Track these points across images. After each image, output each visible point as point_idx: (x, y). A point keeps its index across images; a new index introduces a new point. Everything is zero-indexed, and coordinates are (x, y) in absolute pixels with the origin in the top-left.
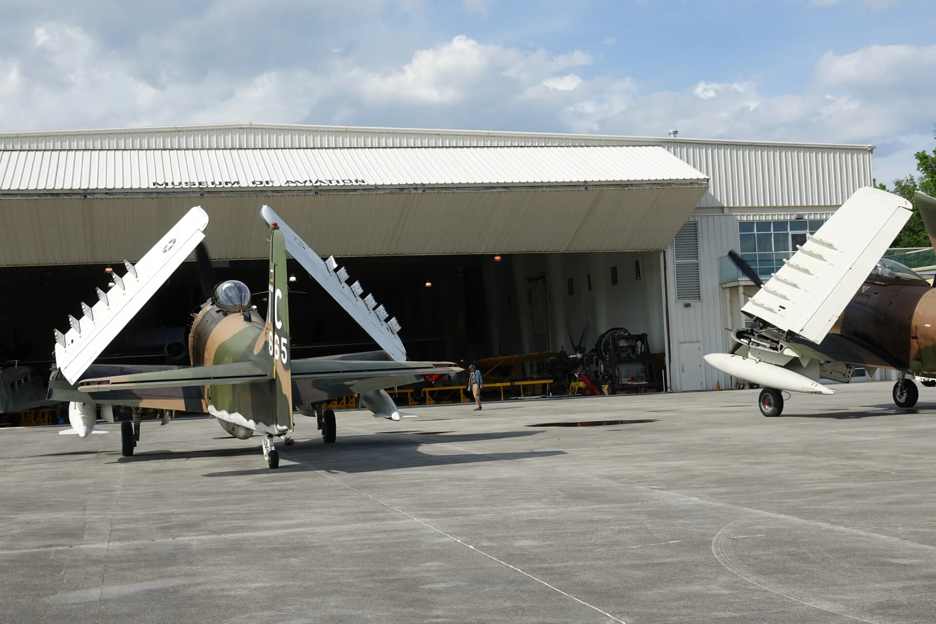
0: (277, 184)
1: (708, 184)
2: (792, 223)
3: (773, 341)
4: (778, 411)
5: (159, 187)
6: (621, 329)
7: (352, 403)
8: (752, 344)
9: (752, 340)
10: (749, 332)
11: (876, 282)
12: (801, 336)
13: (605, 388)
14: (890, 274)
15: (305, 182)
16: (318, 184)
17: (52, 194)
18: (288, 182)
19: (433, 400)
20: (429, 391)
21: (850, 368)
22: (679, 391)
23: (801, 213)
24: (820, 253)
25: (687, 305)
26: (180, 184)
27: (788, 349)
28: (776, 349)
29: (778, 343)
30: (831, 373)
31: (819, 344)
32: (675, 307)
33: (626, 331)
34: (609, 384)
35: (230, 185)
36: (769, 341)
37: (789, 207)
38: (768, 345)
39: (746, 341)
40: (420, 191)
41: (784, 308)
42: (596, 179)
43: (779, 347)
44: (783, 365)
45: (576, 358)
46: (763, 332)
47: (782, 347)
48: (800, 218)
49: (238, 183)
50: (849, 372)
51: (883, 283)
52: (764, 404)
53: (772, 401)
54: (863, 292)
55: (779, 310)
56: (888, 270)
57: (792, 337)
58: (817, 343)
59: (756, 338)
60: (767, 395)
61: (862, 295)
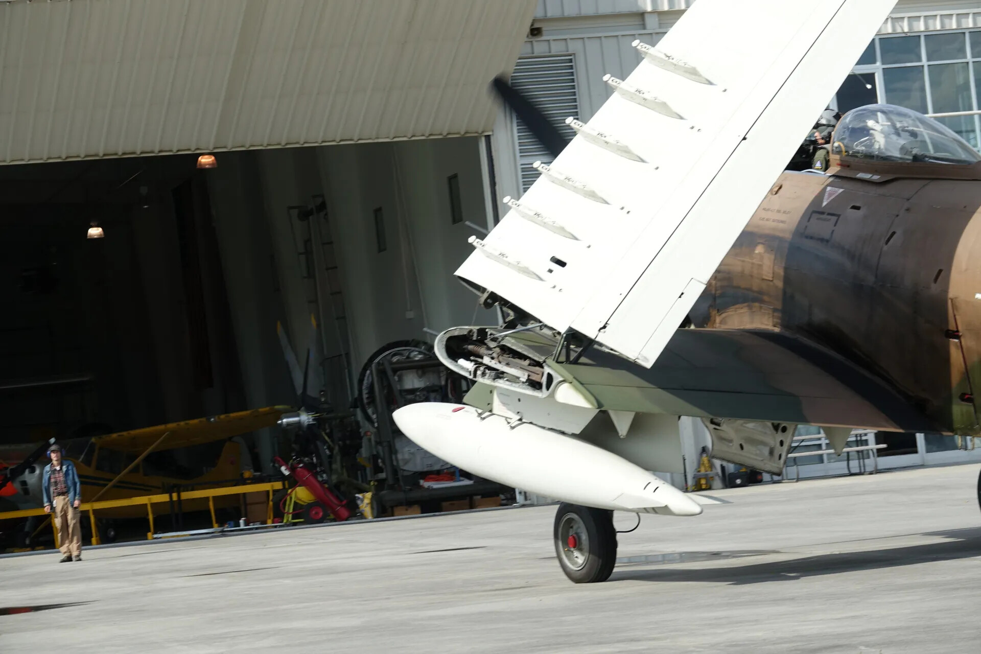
3: (532, 362)
4: (605, 564)
8: (484, 374)
9: (486, 360)
10: (475, 338)
11: (861, 175)
12: (601, 345)
13: (365, 500)
14: (903, 149)
21: (784, 430)
24: (662, 98)
27: (565, 386)
28: (535, 385)
29: (543, 367)
30: (742, 447)
31: (649, 365)
34: (373, 488)
36: (527, 362)
38: (521, 376)
39: (471, 366)
41: (562, 264)
43: (544, 380)
44: (578, 432)
47: (550, 378)
50: (782, 443)
51: (876, 178)
52: (567, 545)
53: (584, 537)
54: (824, 204)
55: (551, 271)
57: (581, 349)
58: (641, 362)
59: (495, 355)
60: (570, 521)
61: (823, 213)
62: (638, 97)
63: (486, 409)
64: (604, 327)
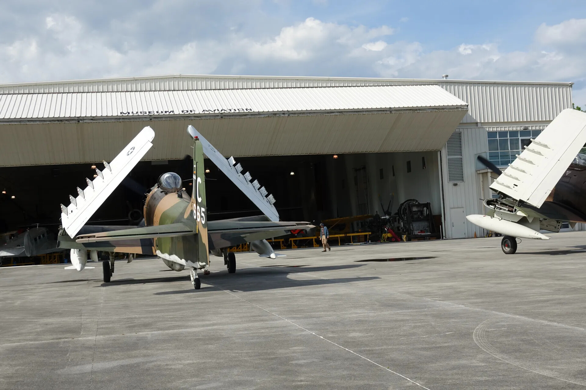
0: (197, 112)
1: (467, 108)
2: (521, 132)
3: (510, 206)
4: (514, 251)
5: (124, 115)
6: (414, 200)
7: (245, 248)
8: (497, 209)
9: (497, 206)
10: (495, 201)
11: (575, 169)
12: (527, 203)
13: (404, 237)
14: (584, 163)
15: (215, 111)
16: (223, 112)
17: (58, 120)
18: (204, 111)
19: (296, 246)
20: (294, 241)
21: (559, 223)
22: (451, 239)
23: (527, 126)
24: (539, 151)
25: (455, 185)
26: (137, 113)
27: (520, 211)
28: (512, 211)
29: (513, 207)
30: (547, 226)
31: (539, 208)
32: (448, 186)
33: (417, 201)
34: (407, 234)
35: (168, 113)
36: (508, 206)
37: (519, 122)
38: (507, 209)
39: (493, 207)
40: (287, 115)
41: (517, 186)
42: (397, 106)
43: (514, 210)
44: (517, 222)
45: (386, 218)
46: (504, 201)
47: (516, 210)
48: (526, 129)
49: (173, 112)
50: (559, 226)
51: (579, 169)
52: (505, 246)
53: (510, 244)
54: (567, 175)
55: (514, 187)
56: (583, 161)
57: (522, 204)
58: (538, 207)
59: (499, 205)
60: (506, 241)
61: (567, 177)
62: (533, 151)
63: (492, 216)
64: (528, 199)
